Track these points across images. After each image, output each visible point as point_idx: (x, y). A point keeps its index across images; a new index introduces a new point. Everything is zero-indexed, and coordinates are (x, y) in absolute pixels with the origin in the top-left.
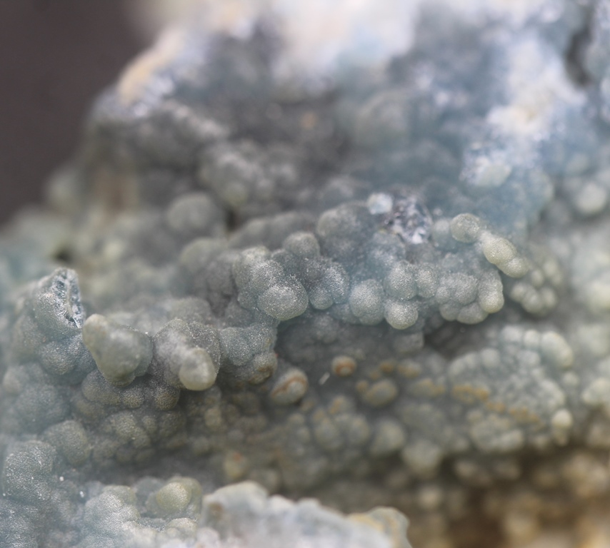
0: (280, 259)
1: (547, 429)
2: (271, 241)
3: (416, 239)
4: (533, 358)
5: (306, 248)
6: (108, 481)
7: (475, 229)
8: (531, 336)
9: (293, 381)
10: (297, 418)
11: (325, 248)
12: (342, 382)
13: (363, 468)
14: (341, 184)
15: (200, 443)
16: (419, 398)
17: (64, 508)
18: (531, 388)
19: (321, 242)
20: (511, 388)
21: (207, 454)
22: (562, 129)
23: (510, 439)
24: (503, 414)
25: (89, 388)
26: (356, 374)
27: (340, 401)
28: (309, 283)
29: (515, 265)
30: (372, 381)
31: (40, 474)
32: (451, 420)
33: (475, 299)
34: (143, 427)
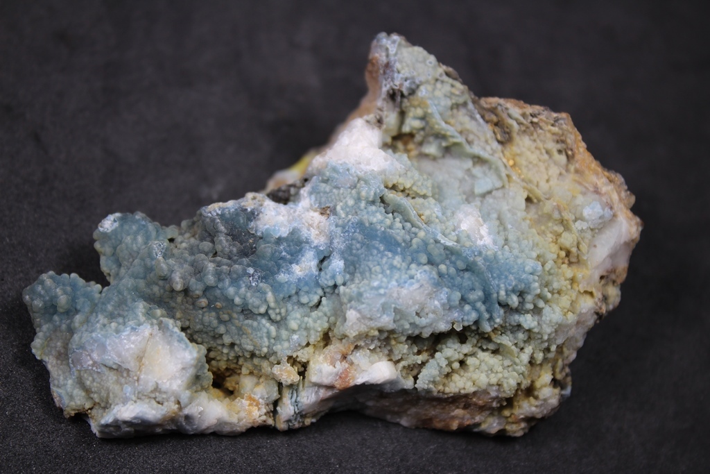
0: (216, 270)
1: (260, 350)
2: (219, 264)
3: (254, 284)
4: (265, 330)
5: (225, 271)
6: (145, 301)
7: (268, 290)
8: (268, 325)
9: (203, 302)
10: (200, 312)
11: (230, 273)
12: (215, 309)
13: (212, 334)
14: (245, 260)
15: (173, 304)
16: (233, 325)
17: (129, 301)
18: (261, 338)
19: (230, 271)
20: (256, 335)
21: (174, 308)
22: (307, 278)
23: (250, 348)
24: (251, 340)
25: (152, 275)
26: (221, 309)
27: (214, 314)
28: (220, 280)
29: (272, 305)
30: (224, 314)
31: (128, 289)
32: (239, 334)
33: (258, 307)
34: (160, 291)
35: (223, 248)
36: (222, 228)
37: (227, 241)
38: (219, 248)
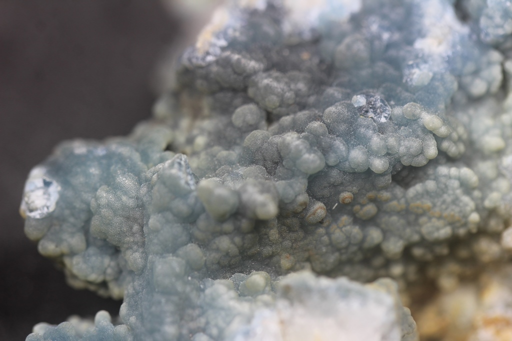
0: (306, 138)
1: (465, 225)
2: (298, 128)
3: (383, 120)
4: (456, 184)
5: (321, 131)
6: (215, 278)
7: (418, 111)
8: (454, 171)
9: (319, 209)
10: (321, 230)
11: (331, 130)
12: (345, 208)
13: (359, 256)
14: (333, 91)
15: (267, 250)
16: (390, 213)
17: (193, 295)
18: (456, 201)
19: (328, 126)
20: (444, 202)
21: (271, 257)
22: (459, 48)
23: (445, 232)
24: (440, 218)
25: (202, 223)
26: (354, 201)
27: (345, 219)
28: (325, 151)
29: (443, 130)
30: (363, 205)
31: (178, 277)
32: (409, 224)
33: (421, 152)
34: (234, 243)
35: (281, 96)
36: (252, 64)
37: (277, 79)
38: (272, 101)
